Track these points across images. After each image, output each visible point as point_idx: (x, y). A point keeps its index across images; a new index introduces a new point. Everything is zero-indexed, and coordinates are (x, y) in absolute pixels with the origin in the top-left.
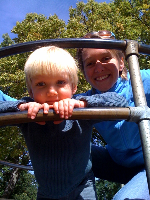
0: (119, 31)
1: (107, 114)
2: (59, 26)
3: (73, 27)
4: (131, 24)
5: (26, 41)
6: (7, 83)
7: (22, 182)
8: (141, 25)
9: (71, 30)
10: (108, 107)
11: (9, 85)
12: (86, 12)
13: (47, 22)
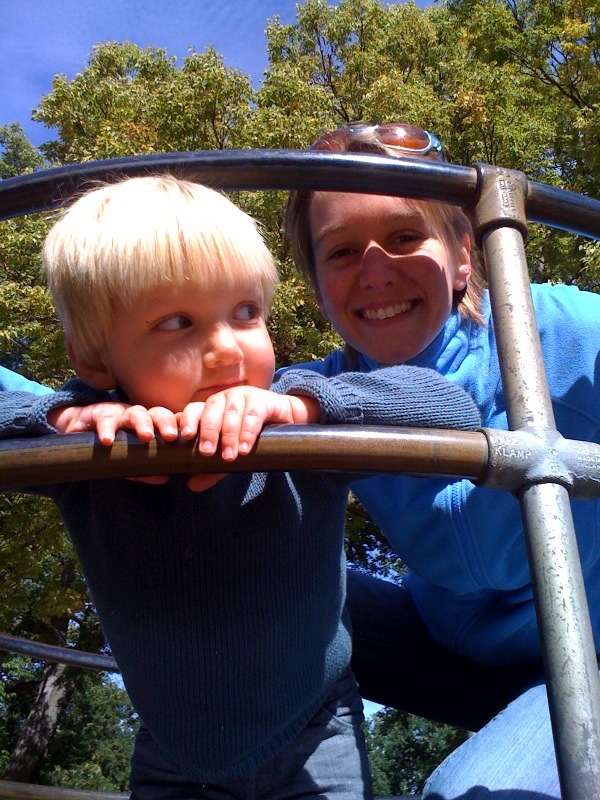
0: (468, 120)
1: (397, 451)
2: (227, 95)
3: (282, 98)
4: (514, 93)
5: (93, 153)
6: (16, 321)
7: (80, 718)
8: (555, 99)
9: (274, 111)
10: (401, 425)
11: (24, 330)
12: (336, 41)
13: (176, 81)
